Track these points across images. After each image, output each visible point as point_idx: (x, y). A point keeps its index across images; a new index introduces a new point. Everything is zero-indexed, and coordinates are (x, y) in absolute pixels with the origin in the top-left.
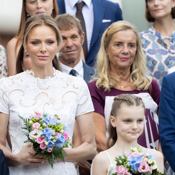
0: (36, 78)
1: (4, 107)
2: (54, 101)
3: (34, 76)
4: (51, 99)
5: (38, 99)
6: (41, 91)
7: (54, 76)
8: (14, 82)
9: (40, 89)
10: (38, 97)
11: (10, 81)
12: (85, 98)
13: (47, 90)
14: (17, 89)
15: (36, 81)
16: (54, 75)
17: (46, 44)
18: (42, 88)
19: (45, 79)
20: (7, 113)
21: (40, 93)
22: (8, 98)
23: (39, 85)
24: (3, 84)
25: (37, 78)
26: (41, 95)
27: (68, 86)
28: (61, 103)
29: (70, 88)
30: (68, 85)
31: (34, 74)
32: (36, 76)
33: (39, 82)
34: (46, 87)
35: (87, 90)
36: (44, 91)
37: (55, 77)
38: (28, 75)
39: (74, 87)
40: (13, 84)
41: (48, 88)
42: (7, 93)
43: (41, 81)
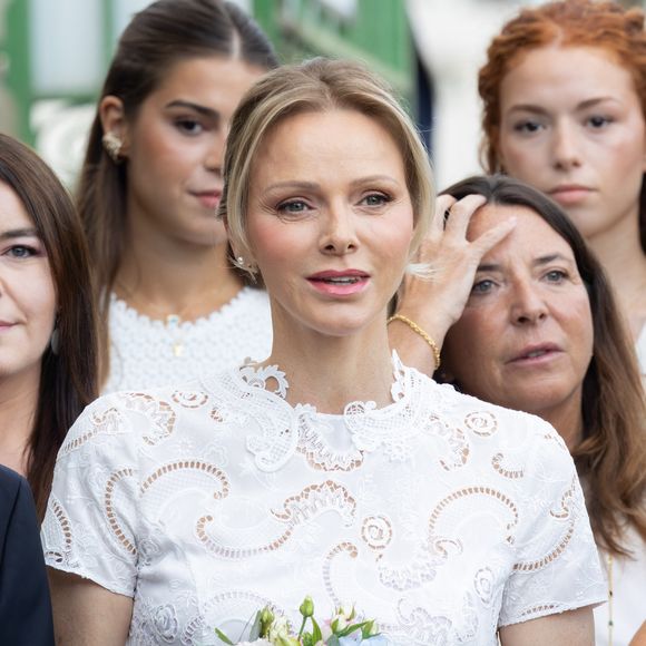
0: (294, 406)
1: (107, 558)
2: (386, 532)
3: (284, 394)
4: (370, 522)
5: (300, 516)
6: (318, 477)
7: (393, 401)
8: (172, 421)
9: (313, 470)
10: (301, 505)
11: (154, 415)
12: (553, 528)
13: (352, 471)
14: (189, 459)
15: (296, 424)
16: (396, 397)
17: (350, 206)
18: (326, 461)
19: (346, 417)
20: (123, 588)
21: (314, 487)
22: (137, 510)
23: (308, 445)
24: (115, 429)
25: (299, 405)
26: (320, 495)
27: (464, 461)
28: (423, 547)
29: (479, 472)
30: (466, 452)
31: (284, 384)
32: (293, 398)
33: (313, 429)
34: (348, 455)
35: (568, 487)
36: (335, 477)
37: (400, 405)
38: (251, 389)
39: (496, 467)
40: (171, 429)
41: (358, 463)
42: (133, 482)
43: (321, 423)
